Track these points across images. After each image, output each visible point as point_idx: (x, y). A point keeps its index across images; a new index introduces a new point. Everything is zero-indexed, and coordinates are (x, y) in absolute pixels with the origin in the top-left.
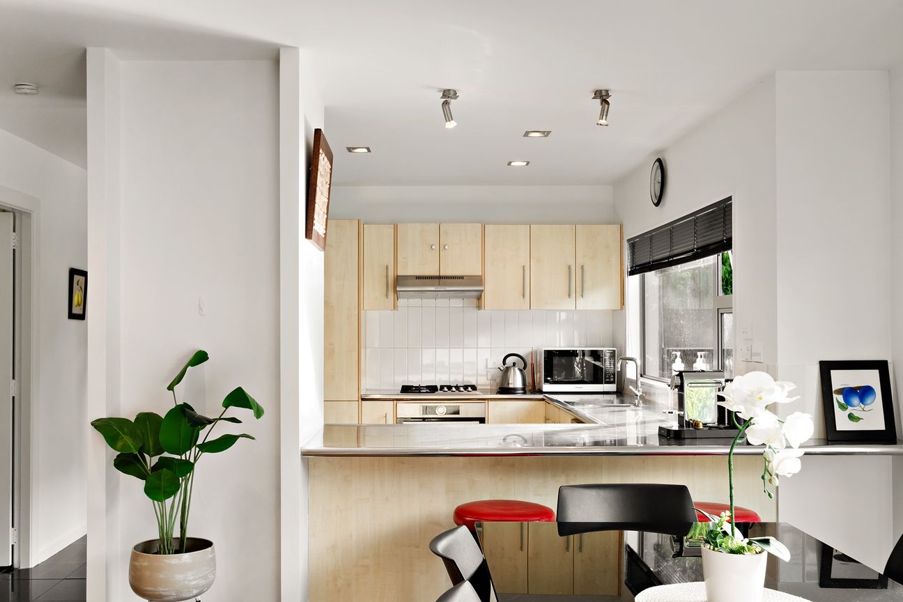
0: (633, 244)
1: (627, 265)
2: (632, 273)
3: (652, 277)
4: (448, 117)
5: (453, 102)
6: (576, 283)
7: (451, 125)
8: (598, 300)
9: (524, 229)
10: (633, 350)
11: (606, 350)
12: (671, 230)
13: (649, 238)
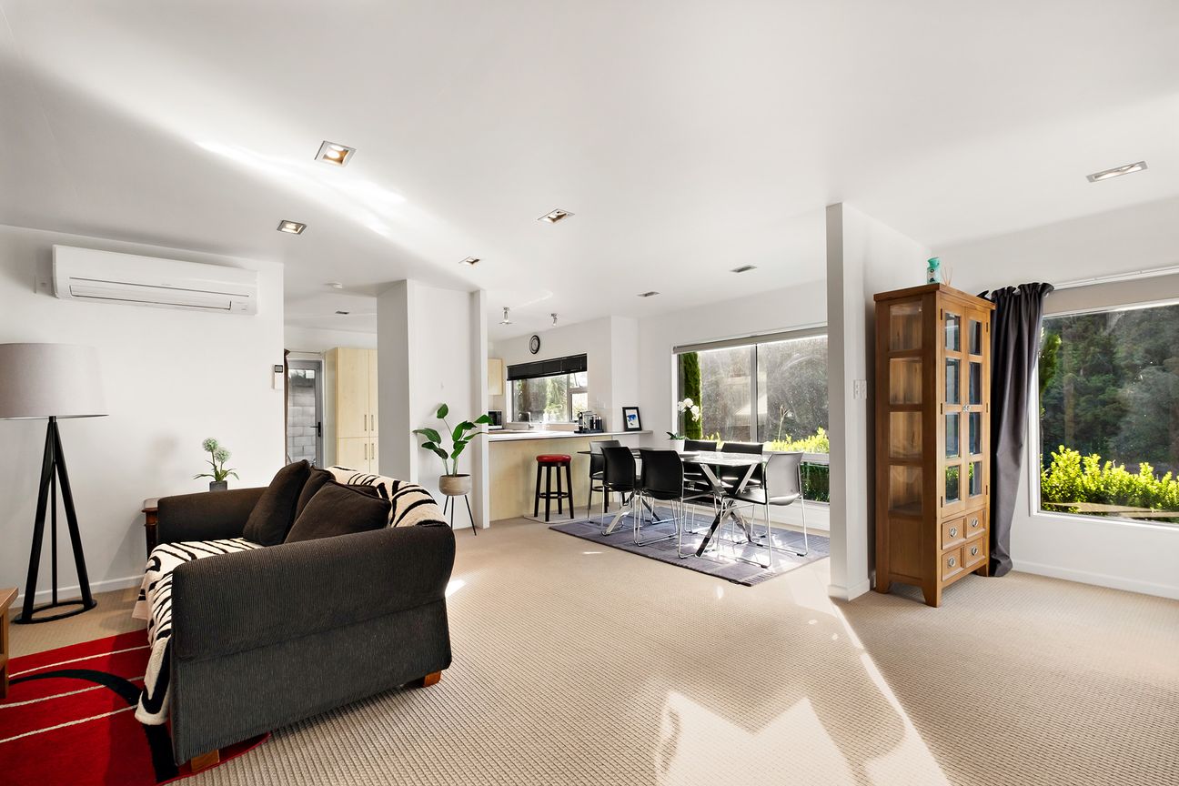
0: (508, 369)
1: (507, 377)
2: (509, 380)
3: (515, 382)
8: (494, 390)
10: (509, 409)
11: (496, 411)
13: (527, 365)
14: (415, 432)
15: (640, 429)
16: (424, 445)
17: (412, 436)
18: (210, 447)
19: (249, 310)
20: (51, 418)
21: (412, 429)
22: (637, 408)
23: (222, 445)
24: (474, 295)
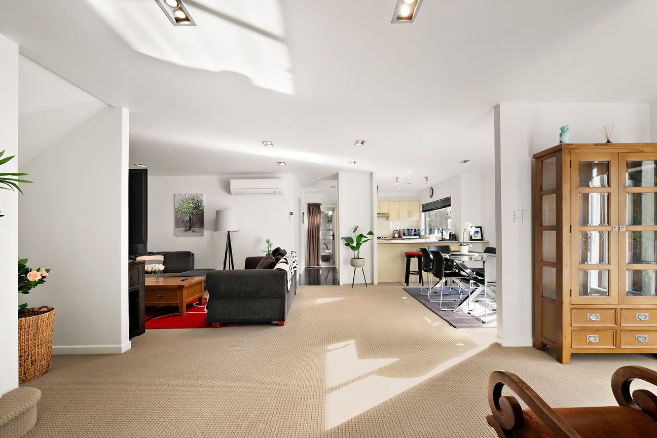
0: (423, 206)
1: (421, 210)
2: (423, 212)
3: (427, 212)
4: (397, 182)
5: (398, 179)
6: (410, 214)
7: (397, 184)
8: (415, 218)
9: (398, 202)
10: (423, 227)
11: (417, 229)
12: (435, 203)
13: (429, 204)
14: (342, 238)
15: (482, 239)
16: (345, 244)
17: (340, 240)
18: (268, 242)
19: (281, 193)
20: (229, 231)
21: (340, 237)
22: (481, 227)
23: (271, 241)
24: (371, 174)
